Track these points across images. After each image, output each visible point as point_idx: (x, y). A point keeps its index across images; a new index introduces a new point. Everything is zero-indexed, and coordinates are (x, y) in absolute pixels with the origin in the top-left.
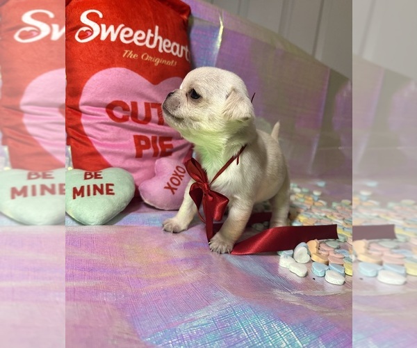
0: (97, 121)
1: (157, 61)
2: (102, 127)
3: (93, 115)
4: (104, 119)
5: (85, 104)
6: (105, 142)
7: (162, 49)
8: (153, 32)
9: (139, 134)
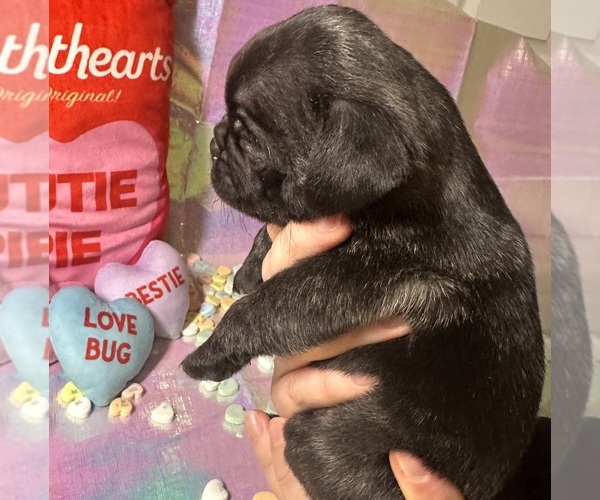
1: (73, 99)
7: (87, 71)
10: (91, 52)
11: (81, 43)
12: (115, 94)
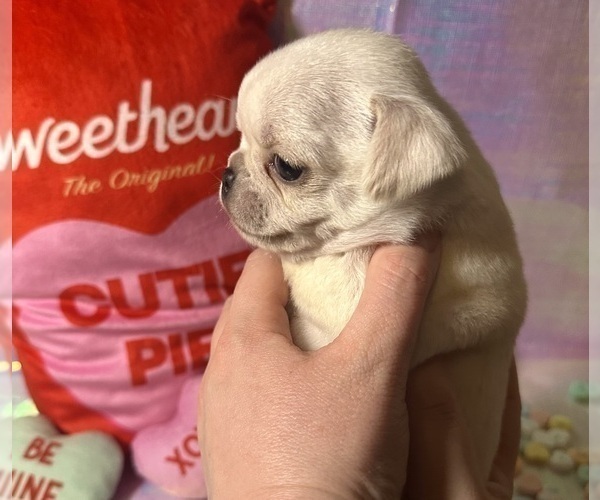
1: (154, 179)
7: (167, 139)
8: (135, 107)
9: (137, 337)
10: (168, 114)
11: (153, 105)
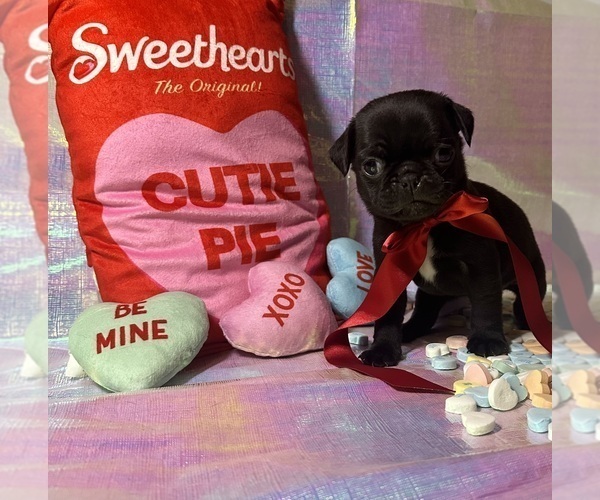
0: (129, 216)
1: (222, 89)
2: (139, 224)
3: (121, 206)
4: (141, 210)
5: (103, 190)
6: (149, 250)
7: (229, 65)
8: (206, 38)
9: (209, 226)
10: (228, 48)
11: (218, 41)
12: (257, 86)
